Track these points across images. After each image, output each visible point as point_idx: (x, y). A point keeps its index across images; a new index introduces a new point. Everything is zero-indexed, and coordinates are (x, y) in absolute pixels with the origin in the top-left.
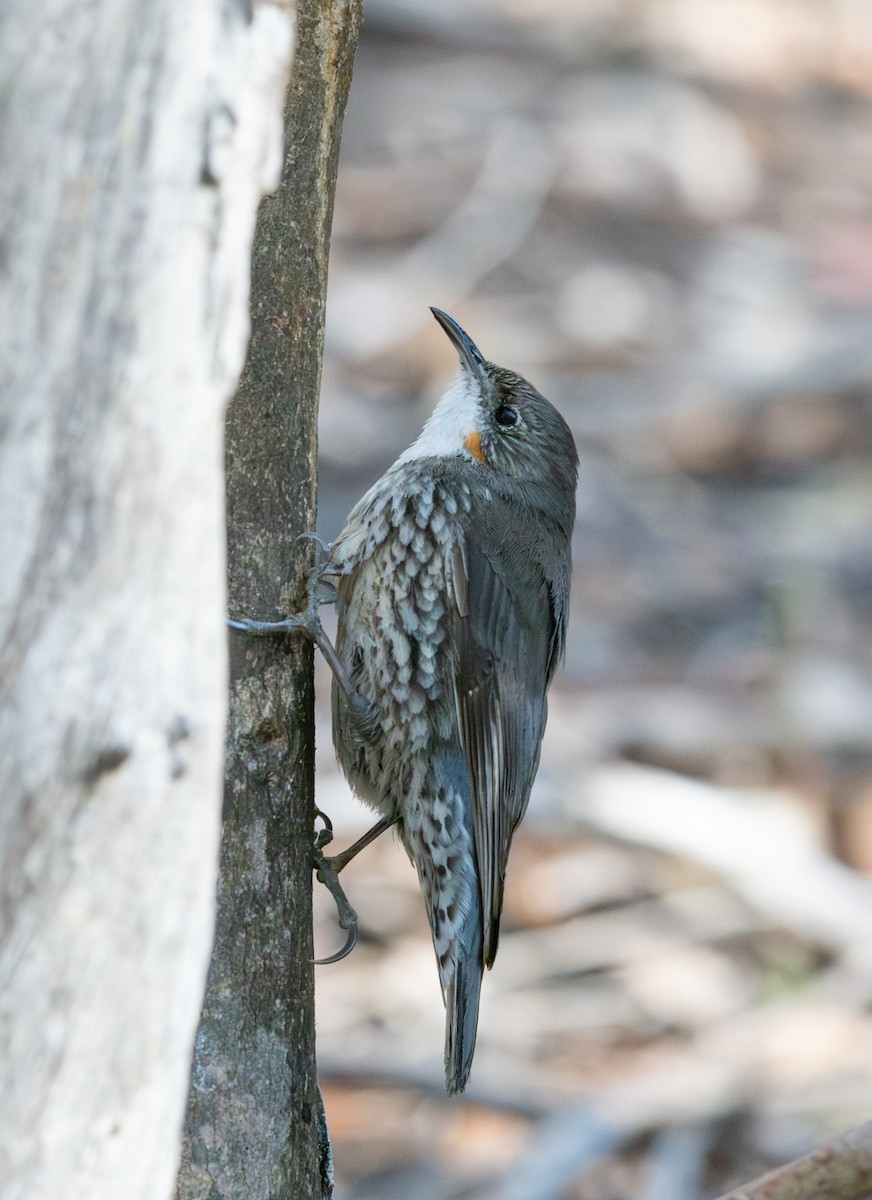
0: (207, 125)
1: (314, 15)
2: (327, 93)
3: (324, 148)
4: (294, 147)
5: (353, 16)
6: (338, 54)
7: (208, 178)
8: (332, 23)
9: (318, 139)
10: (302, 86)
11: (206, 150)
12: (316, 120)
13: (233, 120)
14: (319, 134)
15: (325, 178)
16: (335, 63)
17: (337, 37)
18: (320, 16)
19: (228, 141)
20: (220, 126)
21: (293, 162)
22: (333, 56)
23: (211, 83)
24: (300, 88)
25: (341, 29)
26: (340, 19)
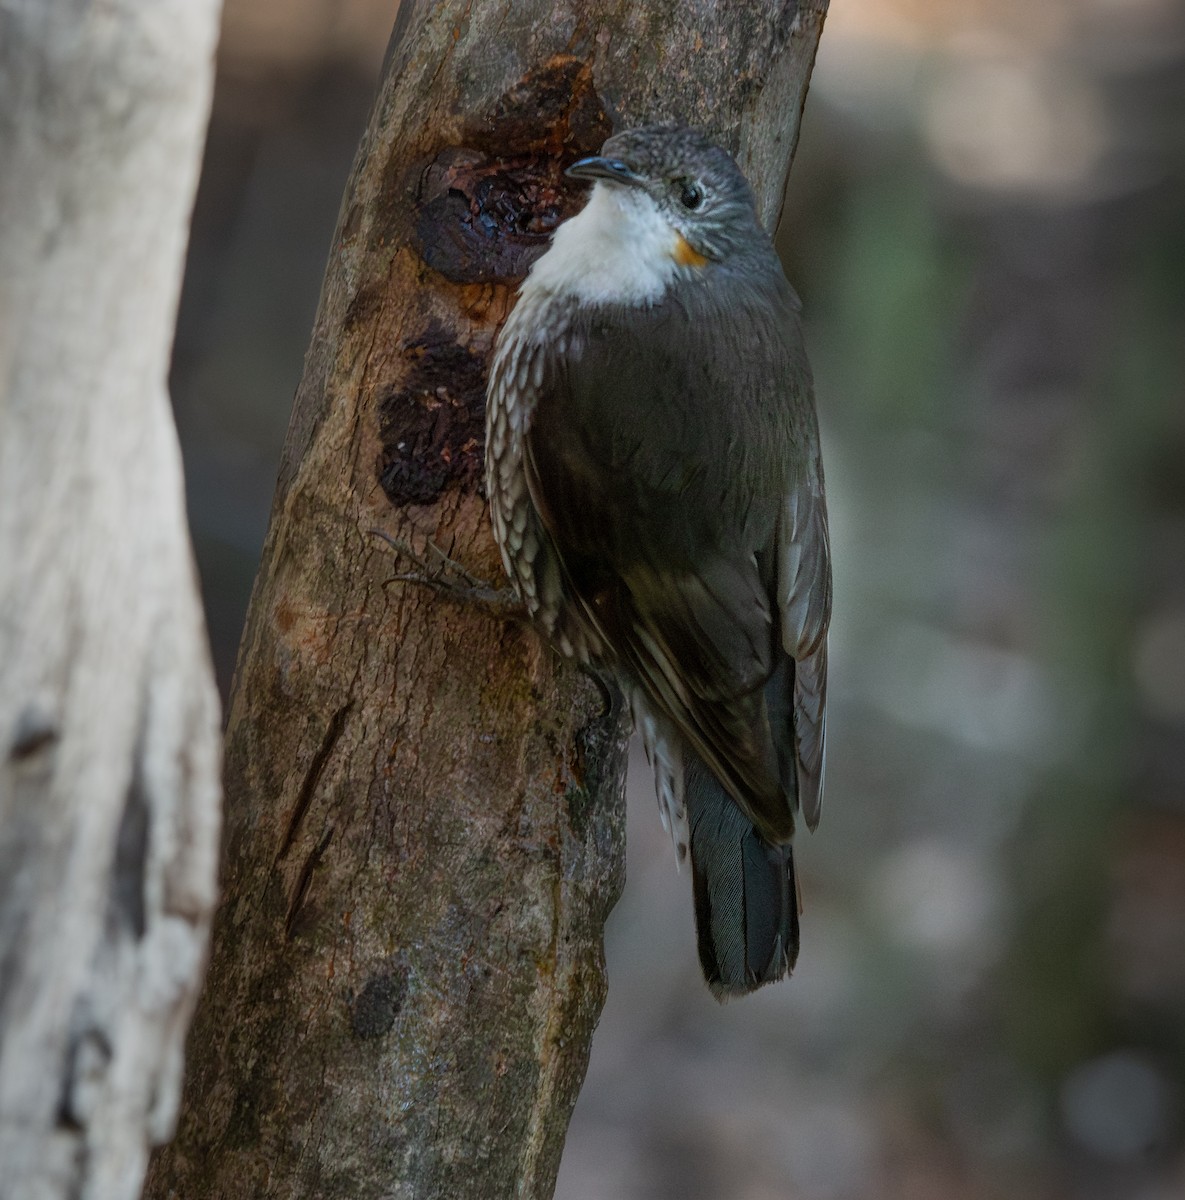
0: (71, 1054)
1: (530, 980)
2: (541, 1075)
3: (533, 1144)
4: (488, 1137)
5: (587, 986)
6: (562, 1029)
7: (67, 1119)
8: (554, 992)
9: (523, 1131)
10: (506, 1064)
11: (68, 1085)
12: (523, 1108)
13: (106, 1050)
14: (526, 1123)
15: (531, 1179)
16: (556, 1041)
17: (561, 1009)
18: (538, 981)
19: (99, 1075)
20: (88, 1057)
21: (486, 1156)
22: (553, 1031)
23: (82, 1002)
24: (503, 1067)
25: (567, 999)
26: (566, 987)
